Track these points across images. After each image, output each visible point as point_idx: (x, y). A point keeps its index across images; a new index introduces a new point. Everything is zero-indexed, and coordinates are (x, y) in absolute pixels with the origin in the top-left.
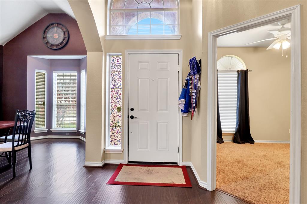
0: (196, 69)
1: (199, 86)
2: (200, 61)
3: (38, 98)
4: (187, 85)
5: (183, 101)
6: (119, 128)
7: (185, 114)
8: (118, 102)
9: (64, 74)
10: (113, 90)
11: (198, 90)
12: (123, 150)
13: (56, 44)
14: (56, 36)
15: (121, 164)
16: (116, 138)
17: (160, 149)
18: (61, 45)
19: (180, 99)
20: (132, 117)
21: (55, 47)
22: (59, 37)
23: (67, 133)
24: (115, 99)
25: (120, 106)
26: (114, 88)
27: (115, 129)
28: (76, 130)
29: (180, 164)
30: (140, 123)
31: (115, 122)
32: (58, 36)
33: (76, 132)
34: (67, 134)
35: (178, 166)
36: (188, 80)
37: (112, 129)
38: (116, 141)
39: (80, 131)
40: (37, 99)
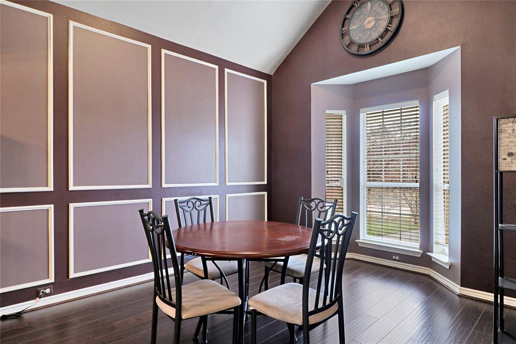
3: (330, 170)
9: (383, 112)
13: (369, 40)
14: (370, 22)
18: (381, 39)
21: (367, 50)
22: (376, 24)
23: (396, 254)
28: (419, 251)
32: (376, 20)
33: (420, 256)
34: (394, 257)
39: (430, 257)
40: (329, 173)
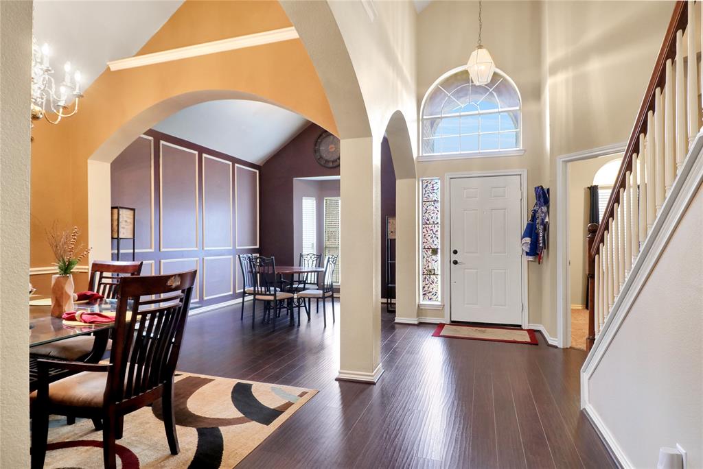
0: (542, 200)
1: (547, 222)
2: (548, 190)
4: (534, 218)
5: (528, 240)
6: (434, 277)
7: (531, 258)
8: (433, 241)
10: (427, 226)
11: (546, 227)
12: (444, 305)
13: (332, 159)
14: (332, 148)
15: (441, 324)
16: (431, 290)
17: (495, 305)
19: (523, 238)
20: (455, 262)
21: (330, 165)
22: (335, 150)
24: (429, 238)
25: (435, 247)
26: (428, 222)
27: (430, 278)
29: (525, 326)
30: (466, 270)
31: (430, 268)
32: (335, 148)
35: (522, 329)
36: (535, 212)
37: (425, 278)
38: (431, 294)
